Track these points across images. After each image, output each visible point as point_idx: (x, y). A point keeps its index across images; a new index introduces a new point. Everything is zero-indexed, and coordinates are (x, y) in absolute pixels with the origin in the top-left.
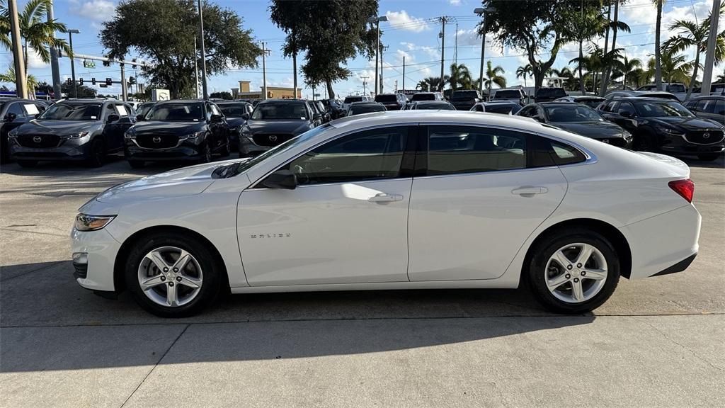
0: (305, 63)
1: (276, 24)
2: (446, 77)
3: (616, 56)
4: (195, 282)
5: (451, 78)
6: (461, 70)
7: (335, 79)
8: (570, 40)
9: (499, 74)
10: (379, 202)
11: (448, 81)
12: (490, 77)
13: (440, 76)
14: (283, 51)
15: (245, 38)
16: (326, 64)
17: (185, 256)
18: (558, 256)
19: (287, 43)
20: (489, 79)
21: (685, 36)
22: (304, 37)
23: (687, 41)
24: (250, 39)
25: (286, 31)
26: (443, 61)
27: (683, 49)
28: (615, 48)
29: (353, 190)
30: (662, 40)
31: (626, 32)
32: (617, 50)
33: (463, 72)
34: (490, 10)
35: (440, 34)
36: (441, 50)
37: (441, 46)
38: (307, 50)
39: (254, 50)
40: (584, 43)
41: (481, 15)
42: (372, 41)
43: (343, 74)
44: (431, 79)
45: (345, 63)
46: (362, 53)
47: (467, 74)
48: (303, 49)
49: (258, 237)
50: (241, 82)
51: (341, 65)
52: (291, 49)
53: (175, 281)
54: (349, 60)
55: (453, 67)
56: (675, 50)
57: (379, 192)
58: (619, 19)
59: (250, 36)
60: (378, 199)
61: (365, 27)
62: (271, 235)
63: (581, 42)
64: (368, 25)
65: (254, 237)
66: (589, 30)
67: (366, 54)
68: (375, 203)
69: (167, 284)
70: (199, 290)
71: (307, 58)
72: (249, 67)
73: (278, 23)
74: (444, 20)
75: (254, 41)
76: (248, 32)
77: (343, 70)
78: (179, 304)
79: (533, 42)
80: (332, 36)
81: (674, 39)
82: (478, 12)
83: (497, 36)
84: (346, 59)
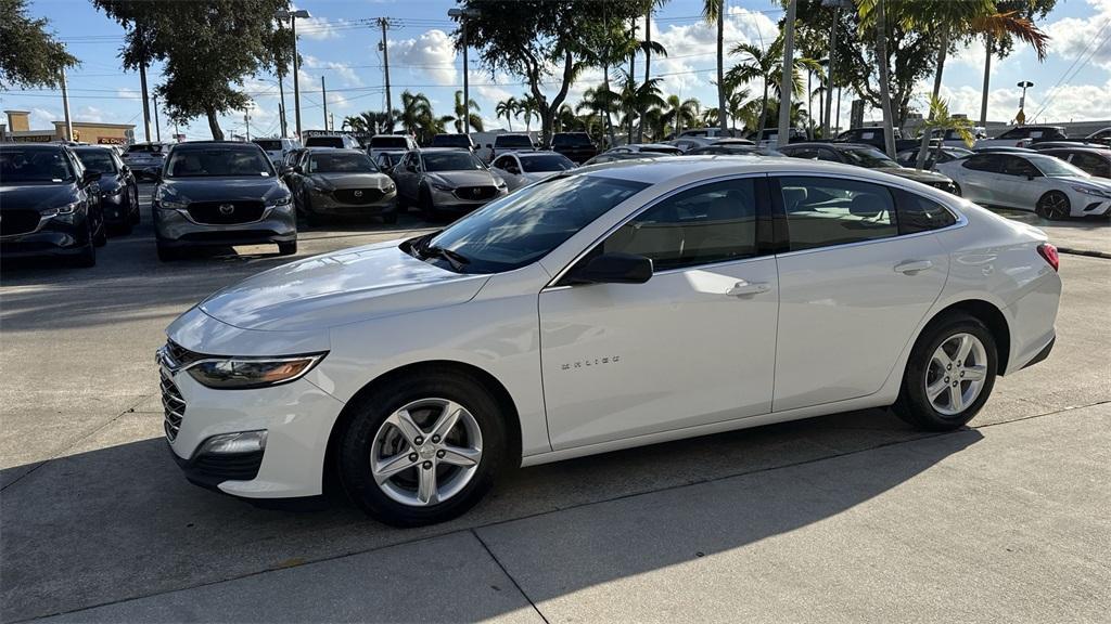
0: (164, 81)
1: (103, 10)
2: (396, 112)
3: (652, 90)
4: (469, 455)
5: (404, 115)
6: (420, 102)
7: (222, 109)
8: (592, 65)
9: (472, 111)
10: (741, 295)
11: (399, 119)
12: (459, 115)
13: (386, 111)
14: (122, 60)
15: (34, 33)
16: (206, 84)
17: (453, 410)
18: (940, 355)
19: (128, 45)
20: (457, 118)
21: (750, 63)
22: (161, 35)
23: (753, 72)
24: (45, 35)
25: (124, 24)
26: (388, 86)
27: (747, 81)
28: (650, 79)
29: (704, 279)
30: (726, 70)
31: (661, 57)
32: (654, 81)
33: (423, 107)
34: (472, 12)
35: (380, 44)
36: (383, 69)
37: (383, 64)
38: (167, 59)
39: (54, 57)
40: (611, 68)
41: (456, 20)
42: (282, 48)
43: (238, 101)
44: (371, 114)
45: (240, 82)
46: (267, 67)
47: (426, 109)
48: (161, 58)
49: (572, 366)
50: (10, 114)
51: (233, 86)
52: (137, 56)
53: (434, 460)
54: (246, 78)
55: (406, 97)
56: (737, 82)
57: (738, 280)
58: (652, 39)
59: (45, 29)
60: (739, 292)
61: (269, 26)
62: (592, 362)
63: (606, 69)
64: (274, 23)
65: (566, 367)
66: (615, 52)
67: (274, 69)
68: (736, 298)
69: (421, 466)
70: (474, 469)
71: (168, 72)
72: (45, 87)
73: (108, 9)
74: (384, 23)
75: (54, 40)
76: (40, 23)
77: (236, 94)
78: (441, 499)
79: (536, 65)
80: (215, 36)
81: (738, 68)
82: (453, 14)
83: (485, 54)
84: (242, 77)
